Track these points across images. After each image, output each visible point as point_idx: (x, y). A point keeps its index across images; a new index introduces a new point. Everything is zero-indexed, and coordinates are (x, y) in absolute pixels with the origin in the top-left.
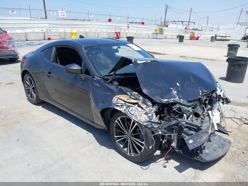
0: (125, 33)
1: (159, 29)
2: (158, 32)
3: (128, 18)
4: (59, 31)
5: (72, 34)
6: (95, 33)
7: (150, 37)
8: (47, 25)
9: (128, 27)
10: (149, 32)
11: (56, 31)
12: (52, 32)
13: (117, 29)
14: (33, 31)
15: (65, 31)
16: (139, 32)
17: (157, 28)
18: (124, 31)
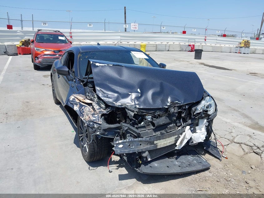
0: (201, 46)
1: (244, 42)
2: (243, 45)
3: (206, 30)
4: (130, 43)
5: (141, 46)
6: (166, 46)
7: (232, 51)
8: (119, 37)
9: (205, 40)
10: (231, 46)
11: (127, 43)
12: (123, 44)
13: (190, 41)
14: (105, 43)
15: (135, 43)
16: (218, 45)
17: (241, 41)
18: (199, 44)
